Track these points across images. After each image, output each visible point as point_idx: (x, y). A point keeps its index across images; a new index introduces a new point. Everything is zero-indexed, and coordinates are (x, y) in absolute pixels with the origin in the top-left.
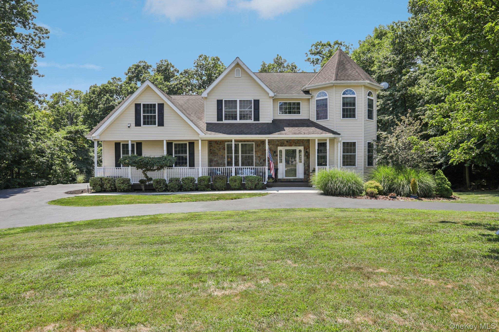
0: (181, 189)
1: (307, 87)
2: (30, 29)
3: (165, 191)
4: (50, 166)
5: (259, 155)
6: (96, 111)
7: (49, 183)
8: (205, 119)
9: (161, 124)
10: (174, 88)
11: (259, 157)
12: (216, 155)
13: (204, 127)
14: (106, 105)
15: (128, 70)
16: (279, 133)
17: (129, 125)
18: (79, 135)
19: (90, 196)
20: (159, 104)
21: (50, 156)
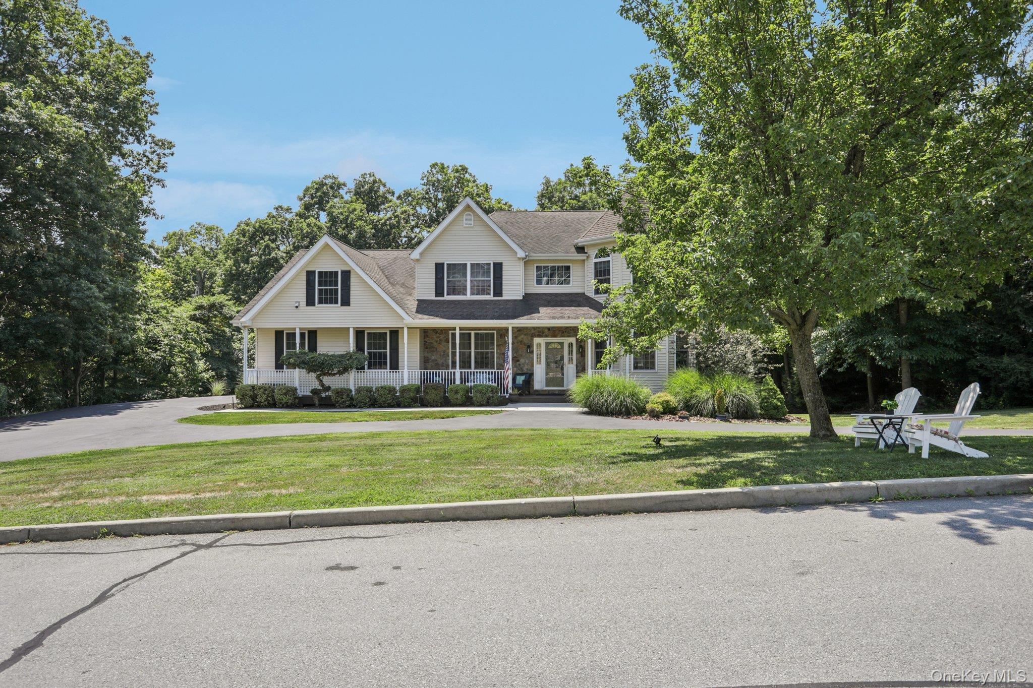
0: (374, 403)
1: (580, 241)
2: (146, 144)
3: (349, 407)
4: (167, 368)
6: (247, 268)
7: (164, 397)
8: (416, 294)
9: (346, 302)
10: (384, 224)
11: (503, 354)
12: (433, 351)
13: (413, 305)
14: (263, 258)
15: (305, 191)
16: (529, 316)
17: (297, 305)
18: (215, 312)
19: (236, 413)
20: (343, 272)
21: (167, 350)
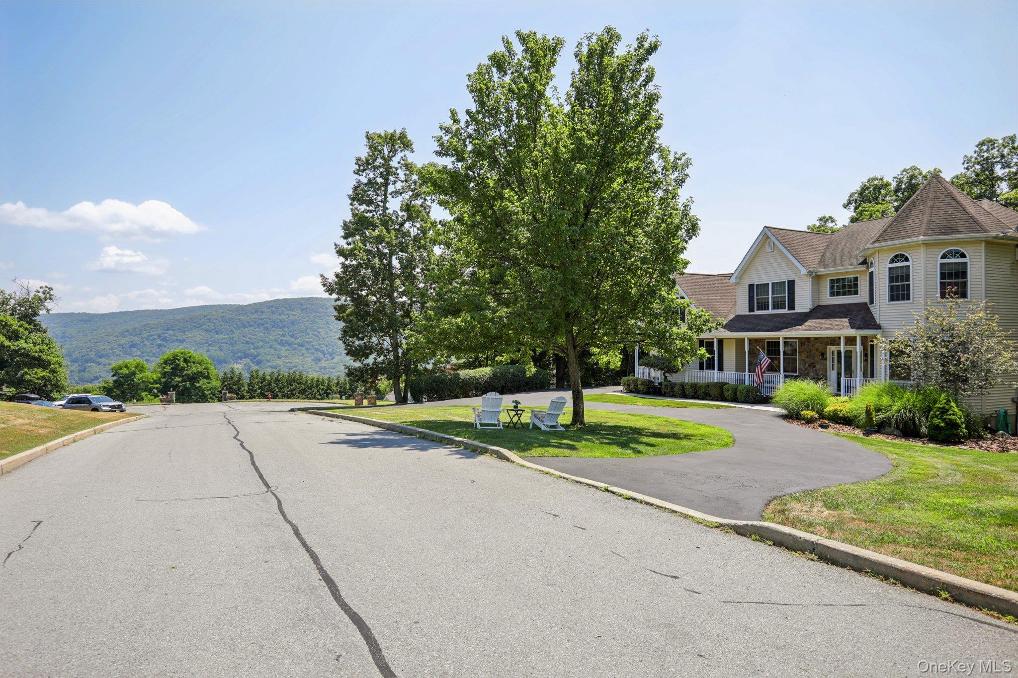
5: (803, 358)
8: (737, 310)
11: (804, 360)
12: (755, 356)
